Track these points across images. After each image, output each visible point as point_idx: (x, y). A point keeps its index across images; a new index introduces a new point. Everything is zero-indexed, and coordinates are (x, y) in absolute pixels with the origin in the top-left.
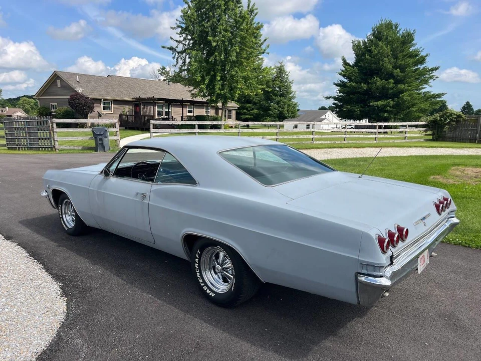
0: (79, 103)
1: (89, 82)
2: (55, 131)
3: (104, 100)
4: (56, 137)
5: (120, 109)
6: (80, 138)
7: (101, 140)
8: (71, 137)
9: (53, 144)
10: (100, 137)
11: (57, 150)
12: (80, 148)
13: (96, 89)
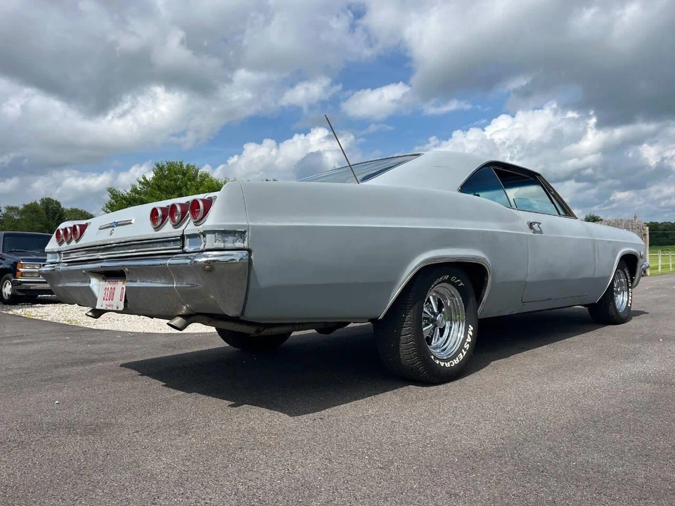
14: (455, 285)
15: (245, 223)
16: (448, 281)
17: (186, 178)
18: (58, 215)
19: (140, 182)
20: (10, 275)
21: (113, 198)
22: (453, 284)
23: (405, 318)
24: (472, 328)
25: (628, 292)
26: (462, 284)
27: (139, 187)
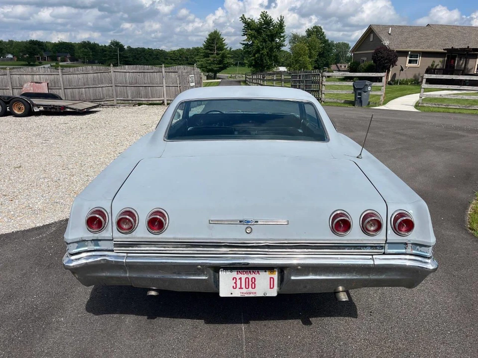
0: (381, 57)
1: (402, 33)
2: (323, 84)
3: (412, 52)
4: (323, 89)
5: (429, 61)
6: (344, 92)
7: (360, 94)
8: (336, 91)
9: (320, 96)
10: (359, 91)
11: (322, 102)
12: (343, 101)
13: (407, 40)
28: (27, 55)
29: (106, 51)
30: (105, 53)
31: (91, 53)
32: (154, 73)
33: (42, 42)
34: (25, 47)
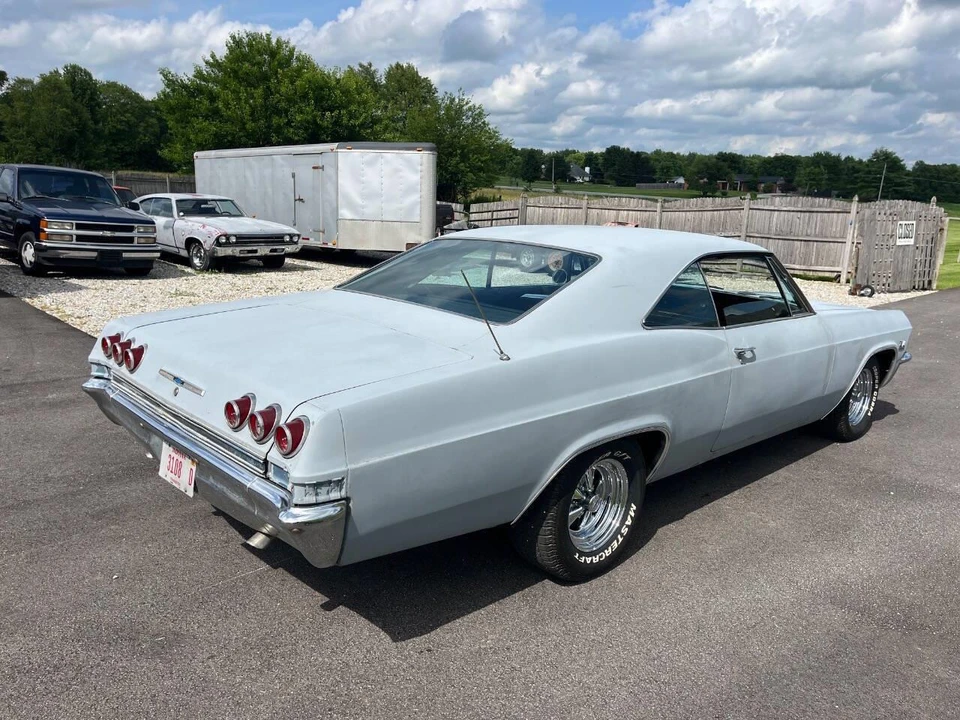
14: (620, 459)
15: (344, 469)
16: (611, 457)
17: (276, 63)
18: (89, 92)
19: (207, 63)
20: (30, 234)
21: (168, 86)
22: (616, 458)
23: (546, 515)
24: (635, 508)
25: (872, 395)
26: (628, 457)
27: (205, 69)
28: (705, 180)
29: (858, 172)
30: (856, 175)
31: (826, 176)
32: (831, 214)
33: (741, 157)
34: (706, 164)
